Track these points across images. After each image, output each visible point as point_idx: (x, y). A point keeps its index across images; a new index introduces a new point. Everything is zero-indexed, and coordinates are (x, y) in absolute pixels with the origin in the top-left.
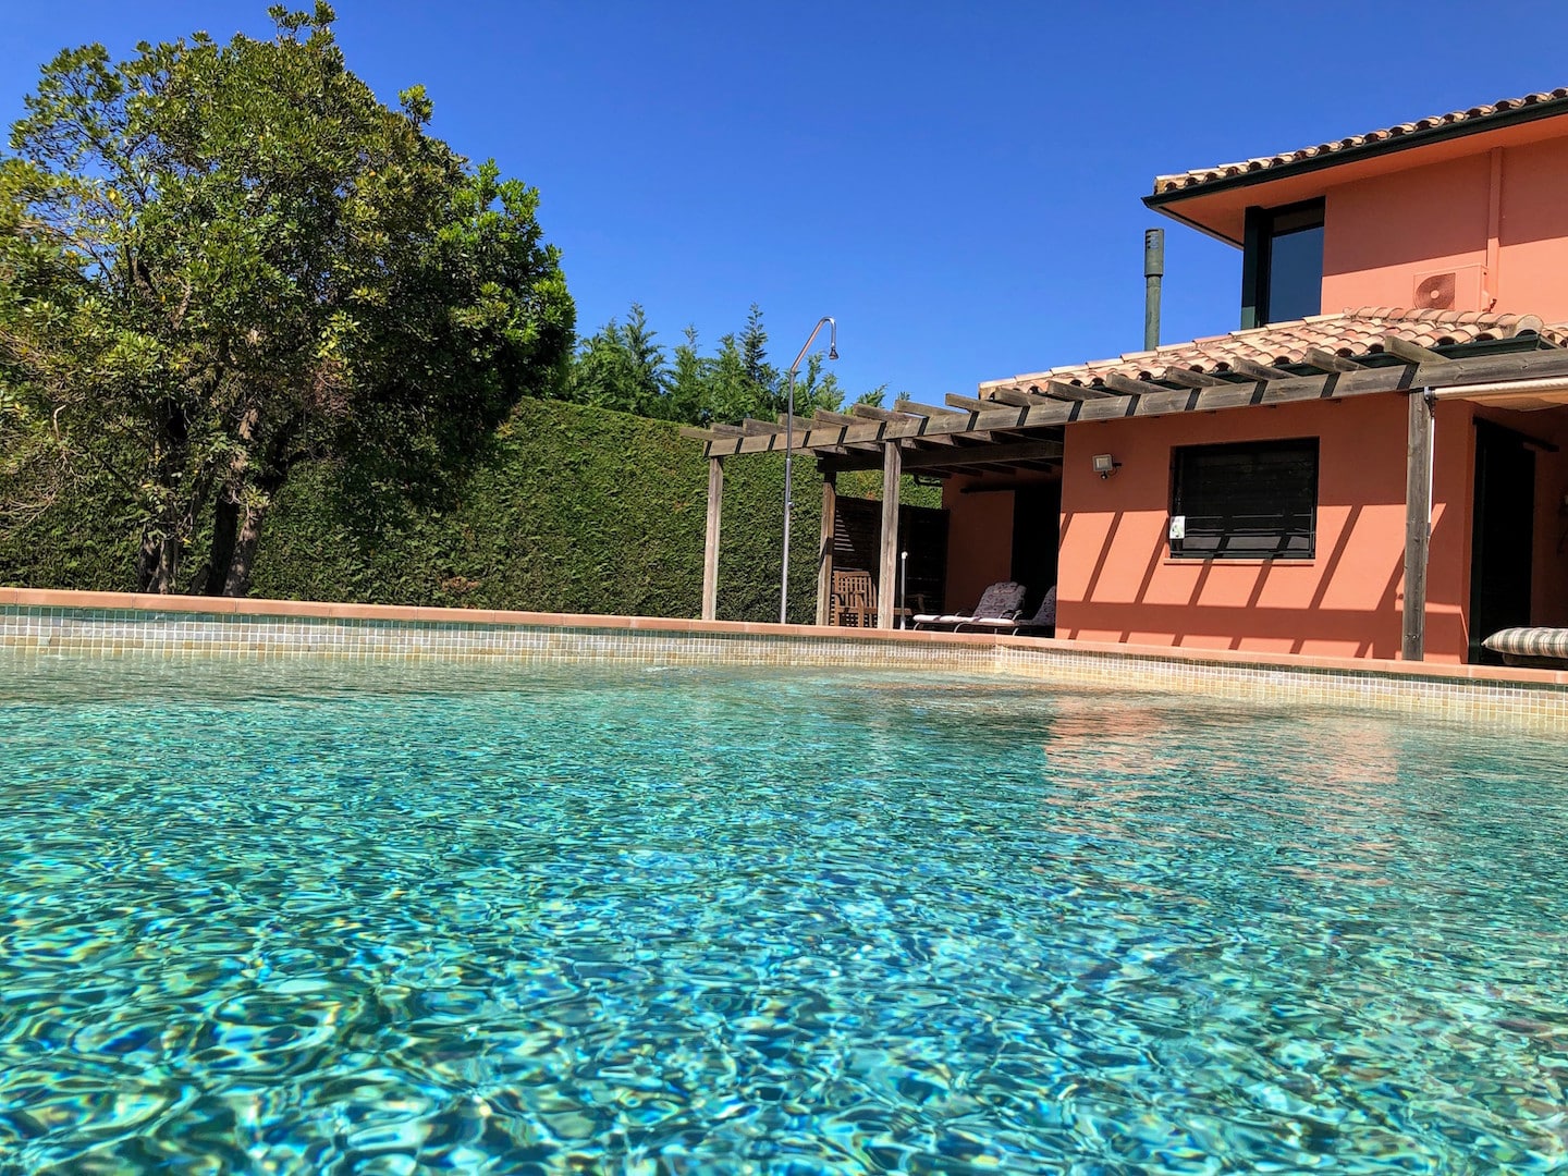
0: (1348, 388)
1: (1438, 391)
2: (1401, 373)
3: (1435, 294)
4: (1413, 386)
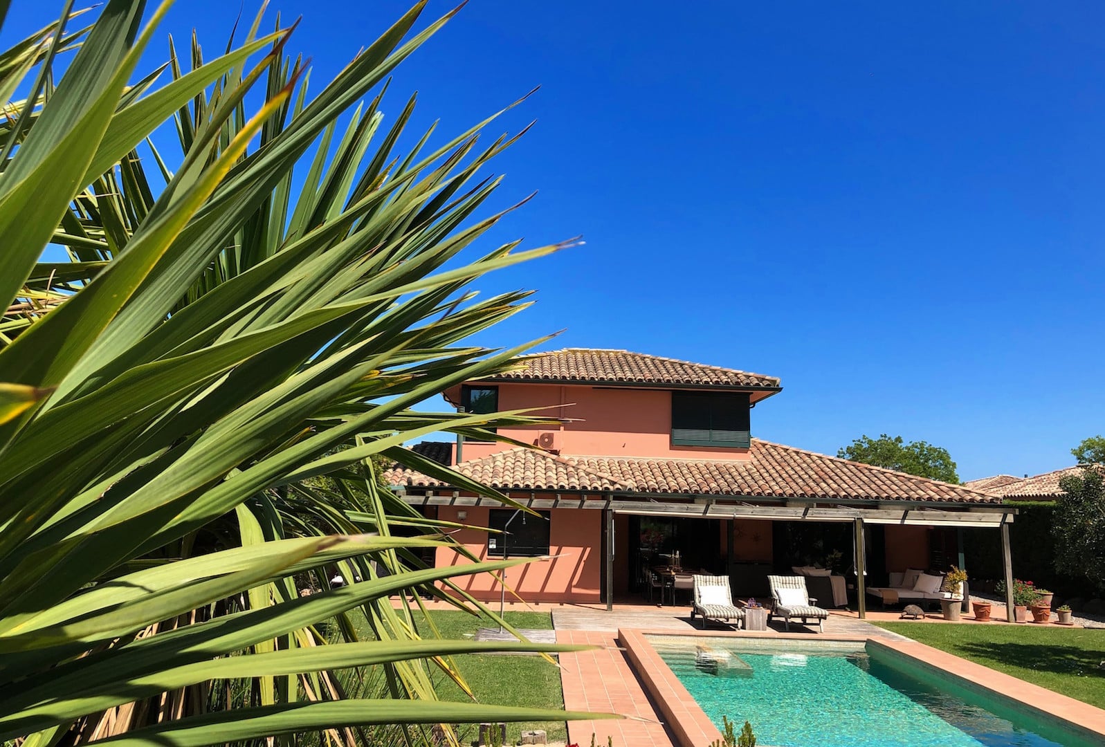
0: (588, 506)
1: (617, 511)
2: (605, 504)
3: (546, 440)
4: (609, 508)
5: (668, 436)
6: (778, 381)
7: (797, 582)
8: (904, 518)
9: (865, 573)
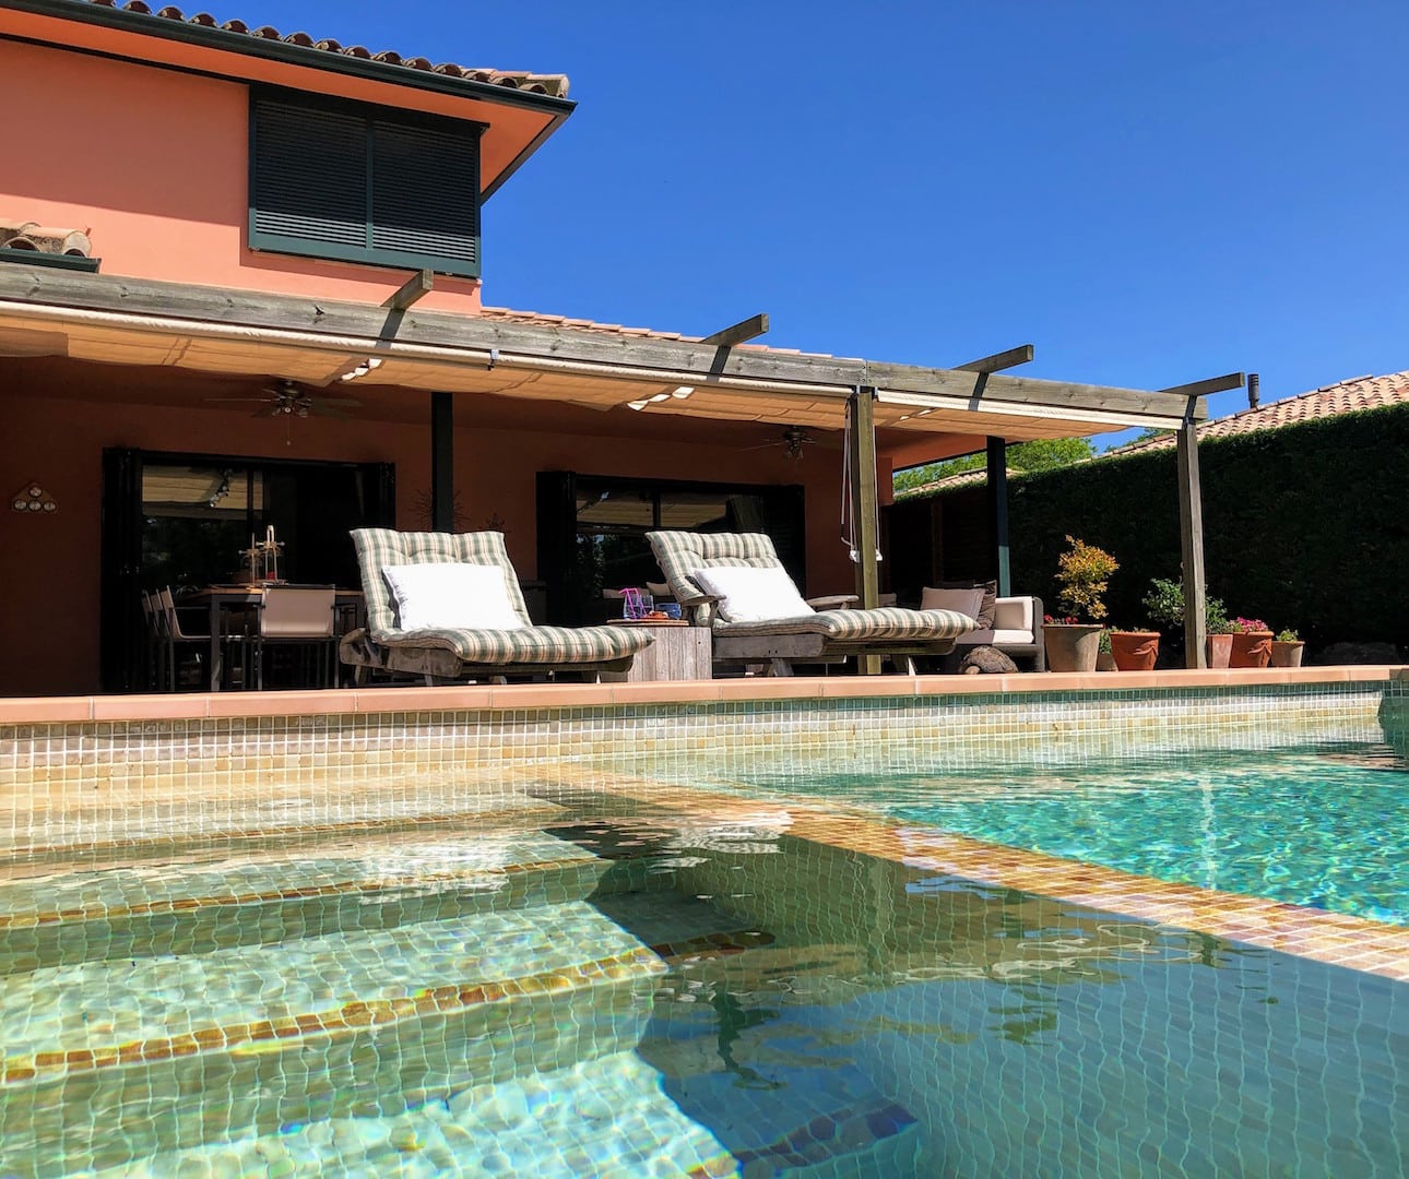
5: (237, 230)
6: (565, 82)
7: (752, 550)
8: (977, 395)
9: (879, 558)
